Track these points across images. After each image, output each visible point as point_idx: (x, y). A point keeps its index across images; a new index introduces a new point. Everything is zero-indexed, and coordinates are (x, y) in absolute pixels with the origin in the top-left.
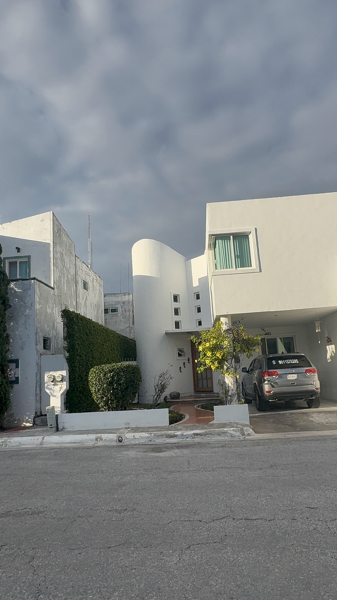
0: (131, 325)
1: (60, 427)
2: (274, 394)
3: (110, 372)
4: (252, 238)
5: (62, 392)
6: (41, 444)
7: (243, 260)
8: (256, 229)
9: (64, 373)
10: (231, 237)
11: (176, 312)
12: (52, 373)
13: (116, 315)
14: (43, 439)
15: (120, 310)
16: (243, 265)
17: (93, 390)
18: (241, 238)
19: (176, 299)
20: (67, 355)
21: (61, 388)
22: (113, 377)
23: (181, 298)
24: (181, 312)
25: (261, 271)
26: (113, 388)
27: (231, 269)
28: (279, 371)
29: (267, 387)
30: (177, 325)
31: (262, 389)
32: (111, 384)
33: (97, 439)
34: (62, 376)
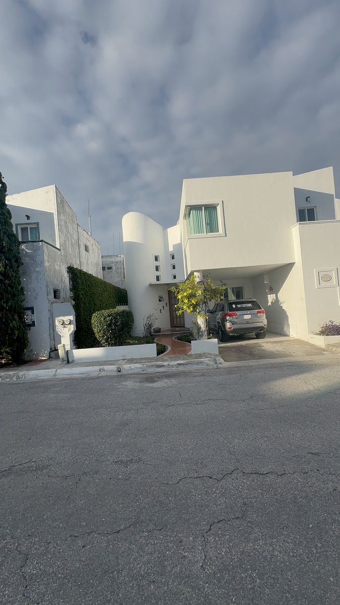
0: (123, 279)
1: (70, 360)
2: (234, 329)
3: (109, 316)
4: (219, 209)
5: (70, 332)
6: (55, 375)
7: (212, 226)
8: (223, 201)
9: (72, 318)
10: (203, 208)
11: (157, 268)
12: (61, 318)
13: (111, 271)
14: (56, 371)
15: (114, 268)
16: (211, 231)
17: (95, 330)
18: (211, 209)
19: (156, 259)
20: (74, 303)
21: (69, 330)
22: (111, 320)
23: (160, 258)
24: (161, 268)
25: (226, 236)
26: (112, 329)
27: (202, 234)
28: (238, 313)
29: (228, 325)
30: (158, 278)
31: (224, 326)
32: (109, 325)
33: (100, 370)
34: (70, 320)
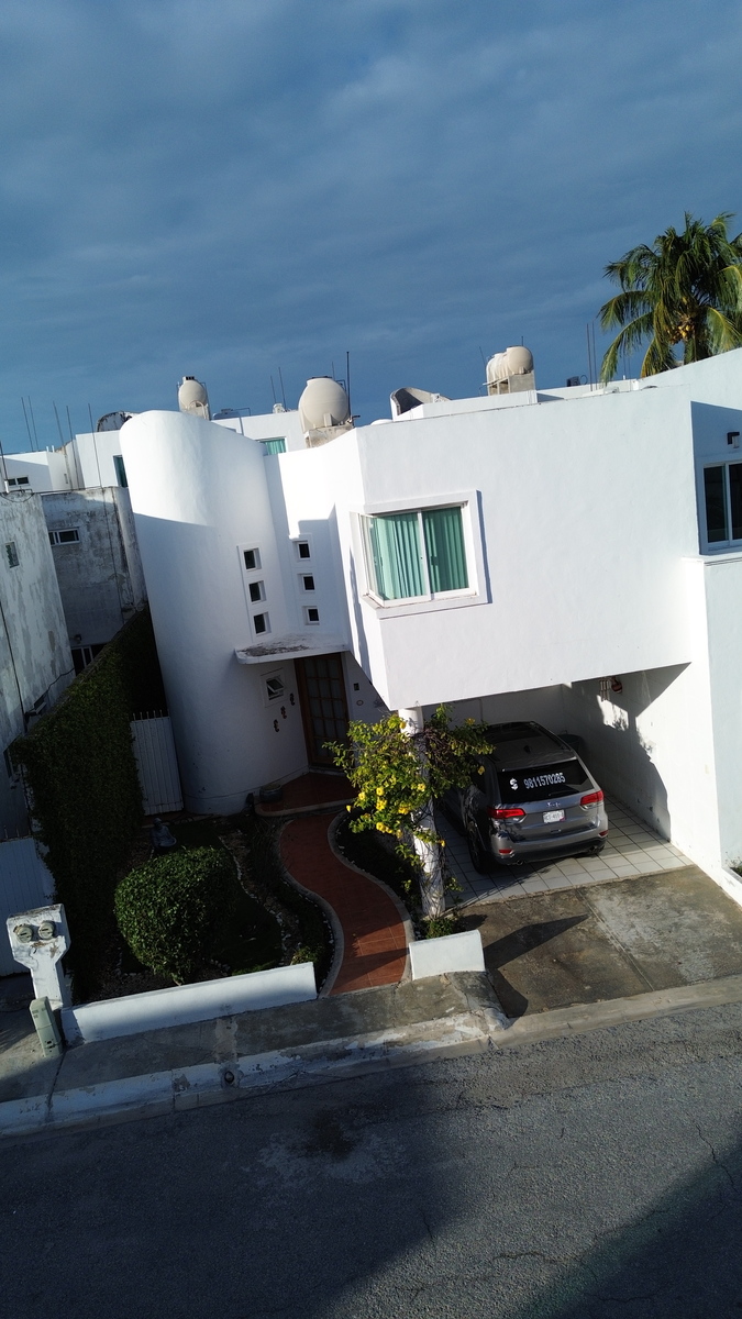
0: (120, 572)
1: (70, 1038)
2: (517, 855)
3: (171, 904)
4: (468, 517)
5: (57, 957)
6: (49, 1117)
7: (447, 571)
8: (479, 494)
9: (56, 915)
10: (420, 515)
11: (255, 591)
13: (77, 548)
14: (49, 1104)
15: (84, 534)
16: (445, 586)
17: (134, 942)
18: (442, 519)
19: (250, 559)
21: (53, 951)
22: (178, 915)
23: (264, 557)
24: (268, 590)
25: (490, 601)
26: (184, 937)
27: (419, 599)
28: (527, 807)
29: (499, 842)
30: (260, 623)
31: (489, 842)
32: (176, 930)
33: (175, 1086)
34: (53, 923)
